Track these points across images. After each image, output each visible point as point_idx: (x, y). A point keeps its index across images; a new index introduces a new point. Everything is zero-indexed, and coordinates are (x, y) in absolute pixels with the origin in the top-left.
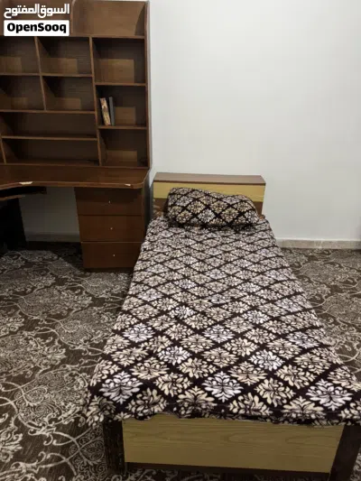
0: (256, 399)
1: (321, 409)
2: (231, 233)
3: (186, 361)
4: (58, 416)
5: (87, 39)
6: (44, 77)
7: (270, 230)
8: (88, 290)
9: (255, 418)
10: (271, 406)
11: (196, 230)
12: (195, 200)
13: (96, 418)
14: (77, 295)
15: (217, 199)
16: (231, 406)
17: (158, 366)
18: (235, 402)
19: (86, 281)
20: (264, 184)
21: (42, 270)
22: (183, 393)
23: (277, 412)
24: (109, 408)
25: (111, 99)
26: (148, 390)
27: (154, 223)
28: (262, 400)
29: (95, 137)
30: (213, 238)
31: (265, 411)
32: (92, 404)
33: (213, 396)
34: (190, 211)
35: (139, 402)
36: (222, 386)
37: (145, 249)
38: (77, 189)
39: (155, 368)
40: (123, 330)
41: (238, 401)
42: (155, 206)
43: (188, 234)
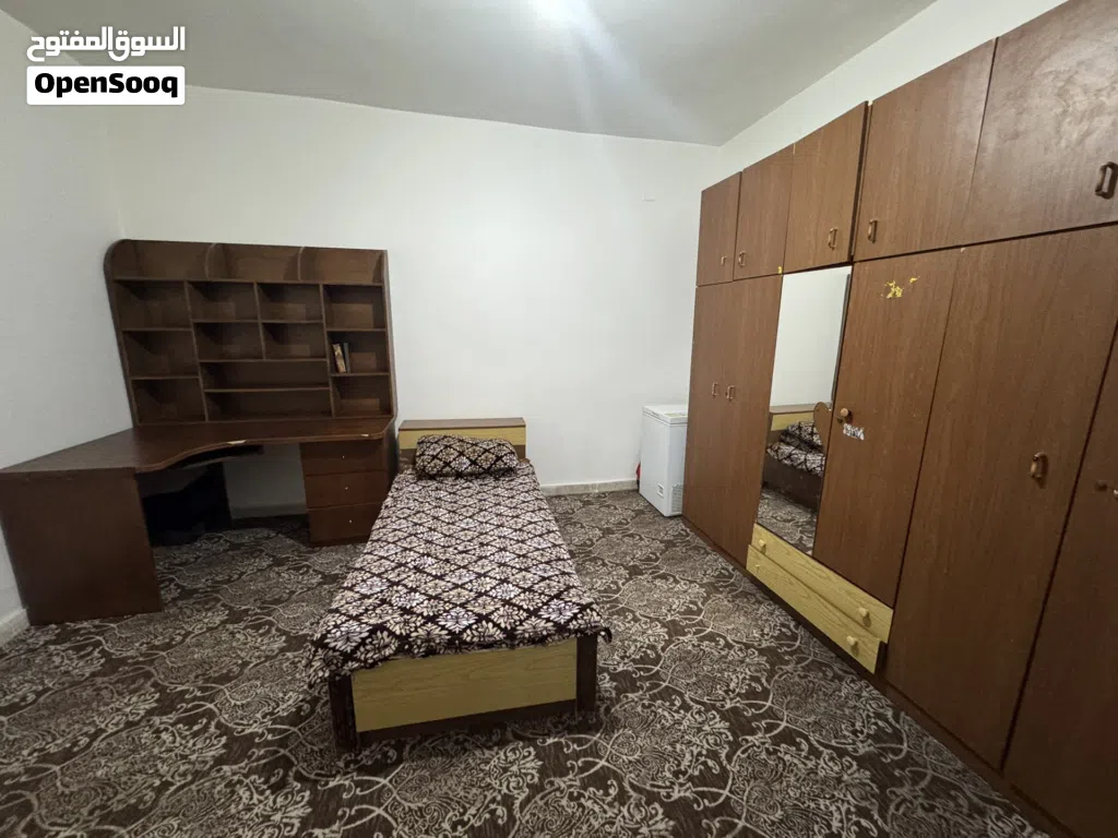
0: (490, 625)
1: (551, 624)
2: (490, 481)
3: (422, 603)
4: (274, 709)
5: (318, 286)
6: (264, 324)
7: (533, 473)
8: (317, 568)
9: (489, 646)
10: (504, 630)
11: (450, 481)
12: (446, 447)
13: (321, 674)
14: (302, 574)
15: (473, 445)
16: (465, 635)
17: (390, 611)
18: (468, 631)
19: (314, 557)
20: (524, 426)
21: (254, 551)
22: (416, 631)
23: (510, 634)
24: (335, 661)
25: (346, 345)
26: (379, 633)
27: (400, 477)
28: (496, 625)
29: (327, 385)
30: (469, 488)
31: (499, 635)
32: (316, 658)
33: (447, 629)
34: (441, 460)
35: (368, 647)
36: (457, 619)
37: (387, 507)
38: (303, 446)
39: (387, 613)
40: (354, 586)
41: (471, 630)
42: (401, 459)
43: (439, 485)
